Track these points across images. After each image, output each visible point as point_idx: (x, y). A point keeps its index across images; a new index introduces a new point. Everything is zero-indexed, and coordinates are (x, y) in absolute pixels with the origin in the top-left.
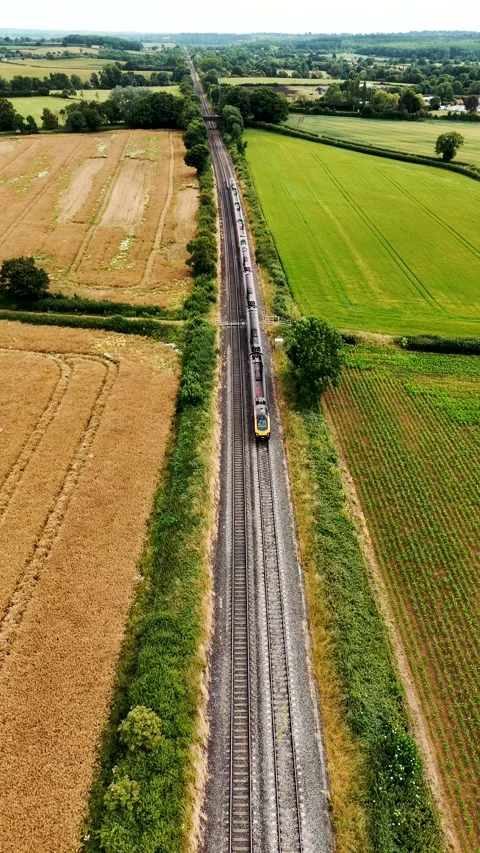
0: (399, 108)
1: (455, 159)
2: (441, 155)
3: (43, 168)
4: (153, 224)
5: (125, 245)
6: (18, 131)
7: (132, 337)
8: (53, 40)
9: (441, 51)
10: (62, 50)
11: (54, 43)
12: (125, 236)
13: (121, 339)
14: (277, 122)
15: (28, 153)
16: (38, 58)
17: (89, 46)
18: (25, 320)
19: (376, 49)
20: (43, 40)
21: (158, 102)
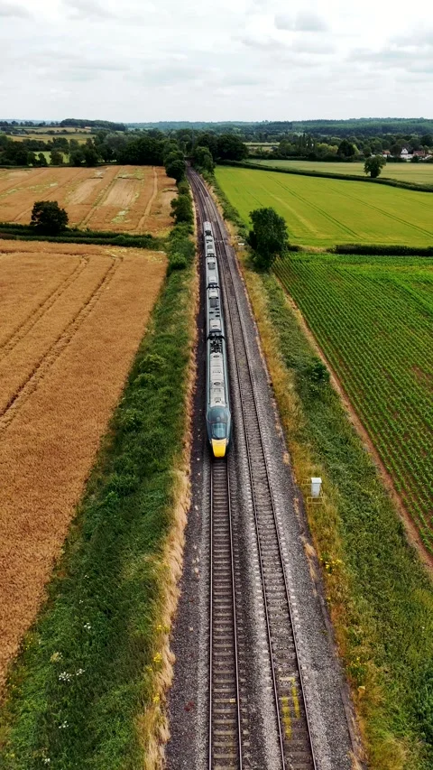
0: (338, 153)
1: (380, 176)
2: (369, 174)
3: (53, 182)
4: (144, 204)
5: (123, 213)
6: (31, 165)
7: (131, 249)
8: (52, 123)
9: (375, 130)
10: (61, 129)
11: (53, 125)
12: (122, 210)
13: (124, 250)
14: (240, 160)
15: (41, 175)
16: (41, 133)
17: (83, 127)
18: (50, 241)
19: (321, 128)
20: (44, 123)
21: (144, 144)
